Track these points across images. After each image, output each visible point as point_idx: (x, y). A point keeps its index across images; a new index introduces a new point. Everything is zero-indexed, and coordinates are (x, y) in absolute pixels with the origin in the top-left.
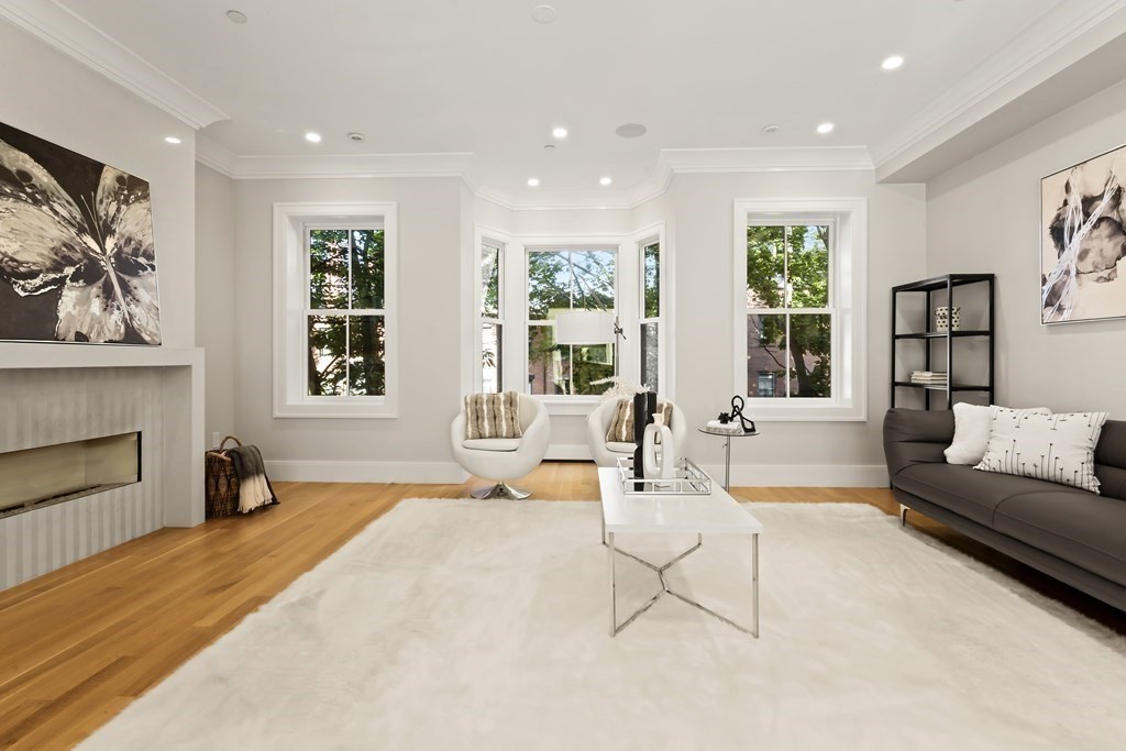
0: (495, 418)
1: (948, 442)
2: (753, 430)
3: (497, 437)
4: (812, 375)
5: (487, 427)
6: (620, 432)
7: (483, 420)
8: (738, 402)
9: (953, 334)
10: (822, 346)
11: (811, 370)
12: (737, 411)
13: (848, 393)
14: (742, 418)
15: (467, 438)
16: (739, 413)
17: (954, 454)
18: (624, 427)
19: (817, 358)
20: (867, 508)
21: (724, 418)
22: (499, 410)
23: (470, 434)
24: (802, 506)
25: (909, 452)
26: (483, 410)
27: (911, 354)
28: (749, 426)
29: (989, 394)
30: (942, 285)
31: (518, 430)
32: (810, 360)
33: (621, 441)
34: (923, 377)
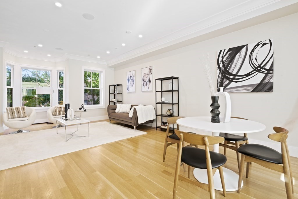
0: (19, 113)
1: (116, 110)
2: (86, 110)
3: (19, 117)
4: (96, 101)
5: (16, 115)
6: (56, 113)
7: (15, 113)
8: (83, 106)
9: (117, 93)
10: (98, 94)
11: (96, 100)
12: (83, 107)
13: (102, 104)
14: (84, 109)
15: (9, 118)
16: (83, 108)
17: (116, 111)
18: (57, 112)
19: (97, 97)
20: (105, 122)
21: (80, 109)
22: (20, 111)
23: (10, 118)
24: (95, 123)
25: (111, 111)
26: (14, 111)
27: (112, 96)
28: (85, 110)
29: (122, 102)
30: (116, 86)
31: (26, 115)
32: (96, 97)
33: (57, 115)
34: (114, 100)
